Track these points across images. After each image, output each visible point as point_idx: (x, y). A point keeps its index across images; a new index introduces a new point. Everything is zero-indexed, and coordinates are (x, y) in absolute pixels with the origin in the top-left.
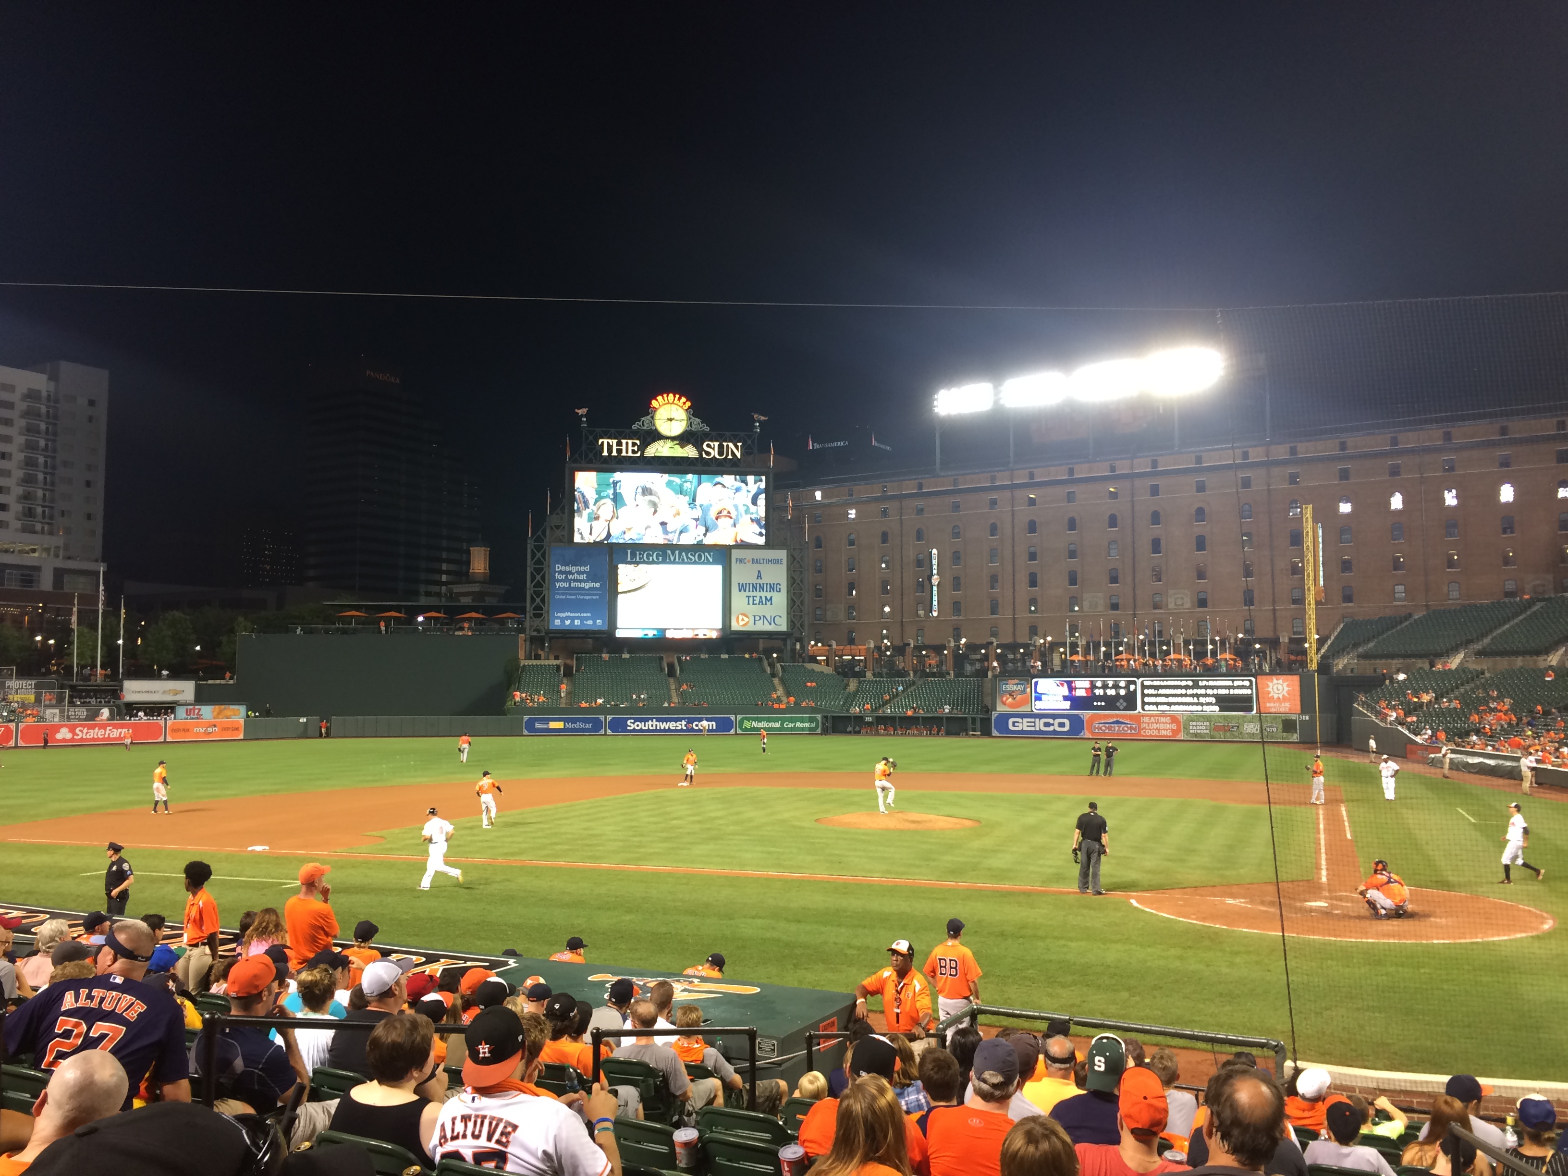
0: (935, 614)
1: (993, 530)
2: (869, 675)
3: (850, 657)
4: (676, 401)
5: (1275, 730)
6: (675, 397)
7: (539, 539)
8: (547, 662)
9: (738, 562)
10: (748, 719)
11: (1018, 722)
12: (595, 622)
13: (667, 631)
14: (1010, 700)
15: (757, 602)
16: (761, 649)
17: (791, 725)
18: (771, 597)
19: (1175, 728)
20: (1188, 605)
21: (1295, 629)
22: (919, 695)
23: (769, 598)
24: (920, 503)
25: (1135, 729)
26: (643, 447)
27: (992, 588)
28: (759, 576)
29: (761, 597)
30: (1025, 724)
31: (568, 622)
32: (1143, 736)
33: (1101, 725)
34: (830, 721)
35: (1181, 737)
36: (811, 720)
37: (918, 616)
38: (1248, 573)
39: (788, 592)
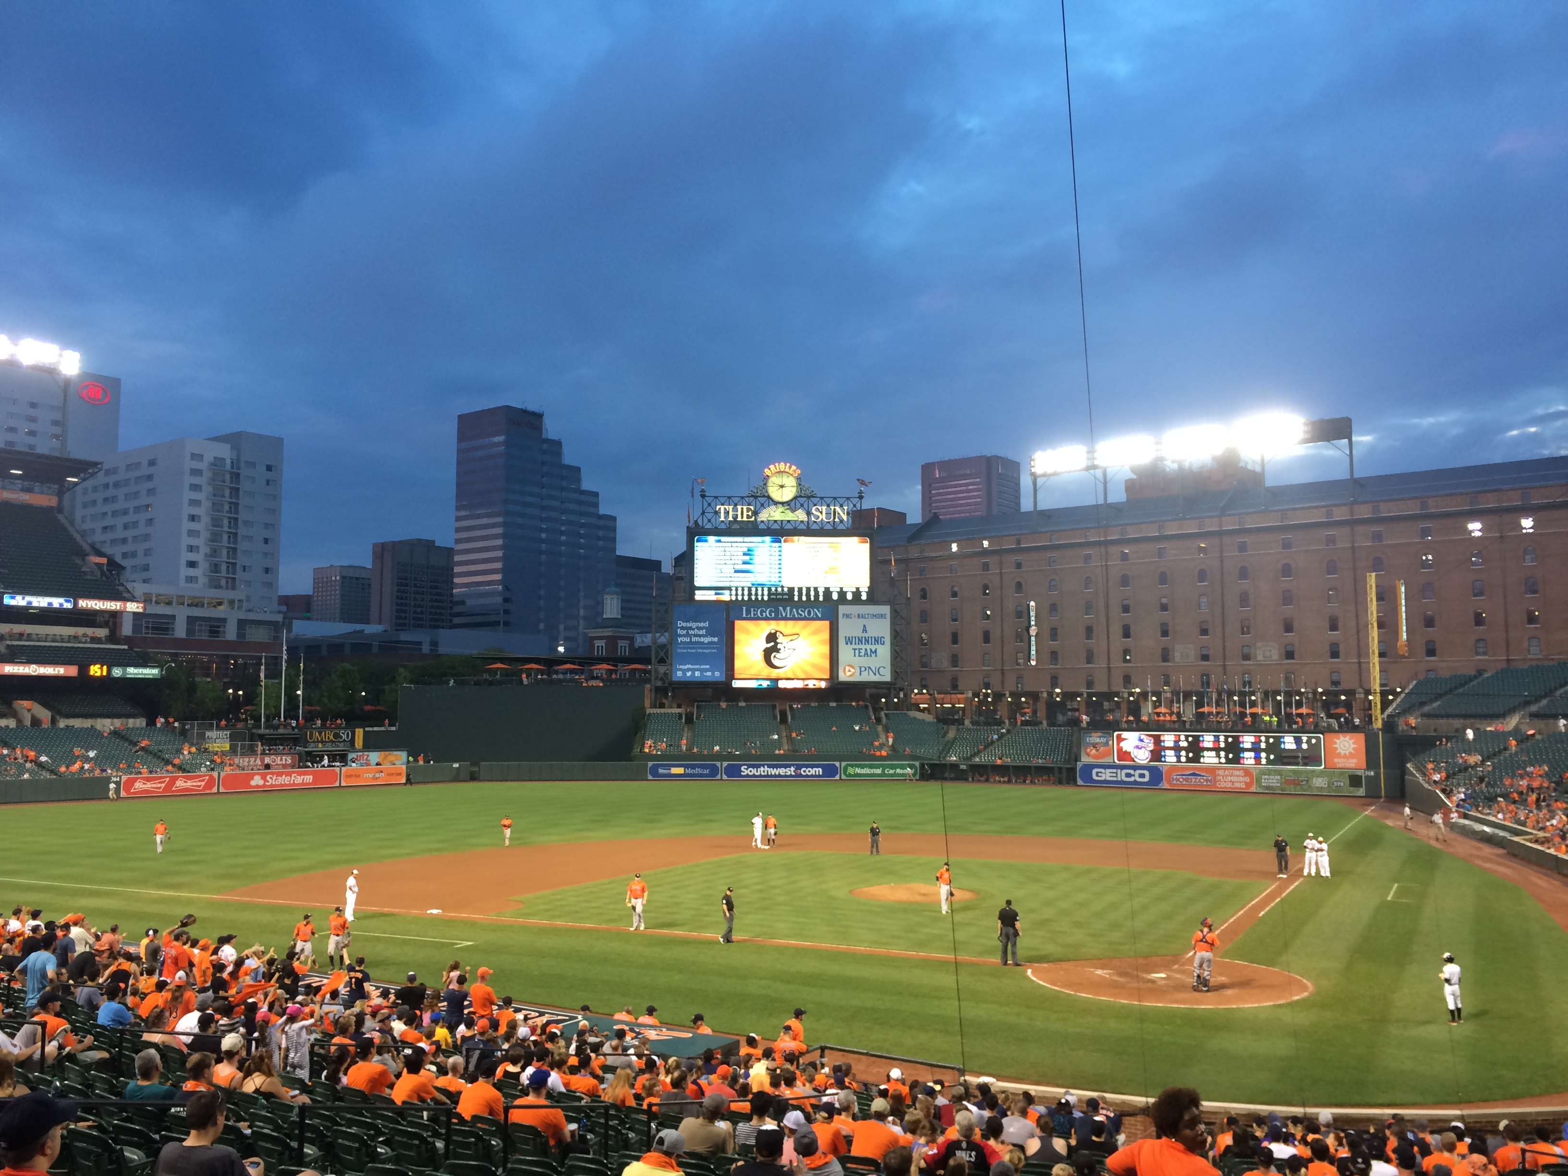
0: (1033, 663)
1: (1088, 582)
2: (967, 722)
3: (951, 705)
4: (787, 469)
5: (1342, 784)
6: (786, 465)
7: (663, 598)
8: (669, 711)
9: (844, 618)
10: (852, 766)
11: (1101, 773)
12: (713, 674)
13: (780, 682)
14: (1094, 751)
15: (862, 654)
16: (868, 697)
17: (892, 772)
18: (876, 650)
19: (1249, 781)
20: (1275, 657)
22: (1012, 744)
23: (873, 651)
24: (1019, 557)
25: (1210, 781)
26: (756, 513)
27: (1088, 638)
28: (865, 630)
29: (866, 650)
31: (689, 674)
32: (1218, 788)
33: (1179, 777)
34: (928, 768)
35: (1253, 789)
37: (1018, 664)
38: (1334, 627)
39: (892, 644)
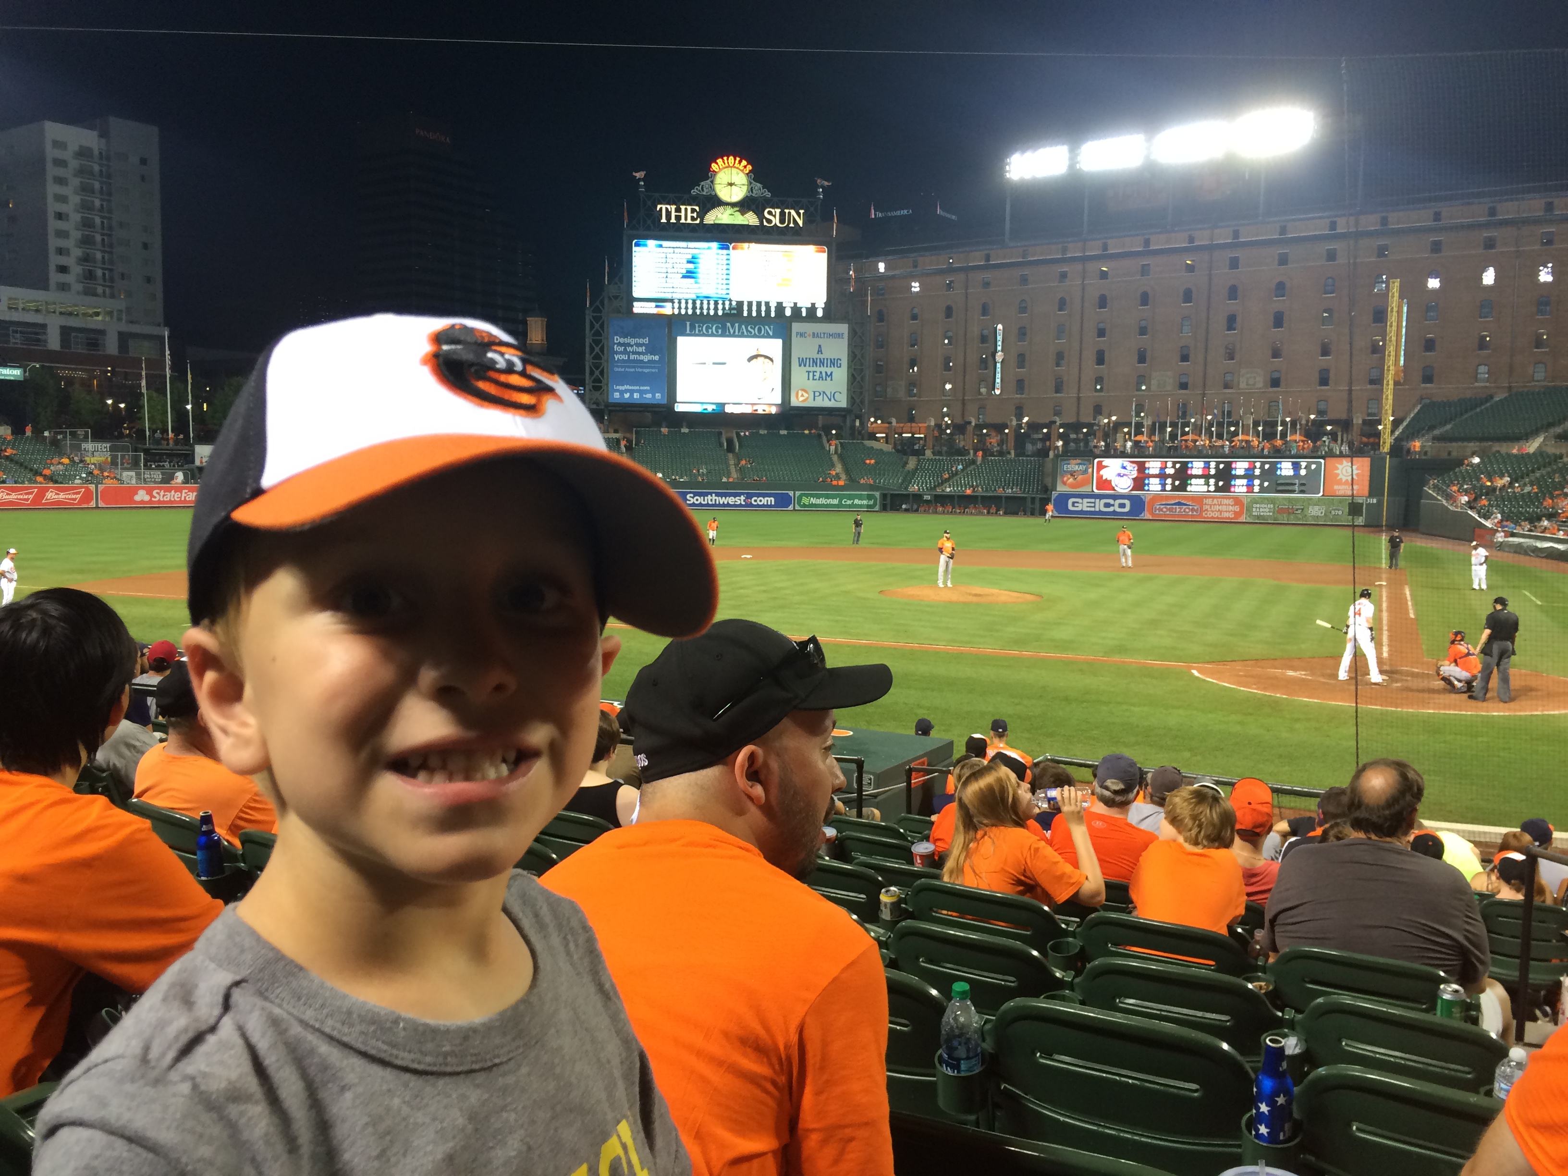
0: (998, 392)
1: (1062, 304)
2: (928, 453)
3: (910, 435)
4: (737, 165)
5: (1340, 513)
6: (735, 159)
7: (597, 310)
9: (799, 336)
10: (807, 496)
11: (1078, 502)
12: (654, 396)
13: (726, 406)
14: (1071, 480)
15: (817, 377)
16: (820, 425)
17: (849, 502)
18: (832, 373)
19: (1238, 510)
20: (1260, 384)
21: (1370, 411)
22: (979, 474)
23: (829, 374)
24: (987, 275)
25: (1196, 511)
26: (702, 214)
27: (1058, 365)
28: (820, 351)
29: (821, 373)
30: (1085, 504)
31: (627, 396)
32: (1205, 518)
33: (1162, 507)
34: (889, 498)
35: (1243, 519)
36: (869, 497)
37: (980, 394)
38: (1325, 352)
39: (849, 367)
